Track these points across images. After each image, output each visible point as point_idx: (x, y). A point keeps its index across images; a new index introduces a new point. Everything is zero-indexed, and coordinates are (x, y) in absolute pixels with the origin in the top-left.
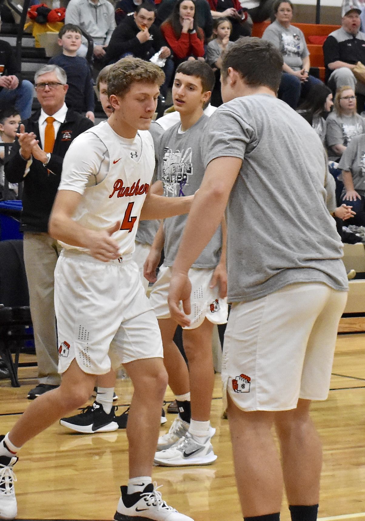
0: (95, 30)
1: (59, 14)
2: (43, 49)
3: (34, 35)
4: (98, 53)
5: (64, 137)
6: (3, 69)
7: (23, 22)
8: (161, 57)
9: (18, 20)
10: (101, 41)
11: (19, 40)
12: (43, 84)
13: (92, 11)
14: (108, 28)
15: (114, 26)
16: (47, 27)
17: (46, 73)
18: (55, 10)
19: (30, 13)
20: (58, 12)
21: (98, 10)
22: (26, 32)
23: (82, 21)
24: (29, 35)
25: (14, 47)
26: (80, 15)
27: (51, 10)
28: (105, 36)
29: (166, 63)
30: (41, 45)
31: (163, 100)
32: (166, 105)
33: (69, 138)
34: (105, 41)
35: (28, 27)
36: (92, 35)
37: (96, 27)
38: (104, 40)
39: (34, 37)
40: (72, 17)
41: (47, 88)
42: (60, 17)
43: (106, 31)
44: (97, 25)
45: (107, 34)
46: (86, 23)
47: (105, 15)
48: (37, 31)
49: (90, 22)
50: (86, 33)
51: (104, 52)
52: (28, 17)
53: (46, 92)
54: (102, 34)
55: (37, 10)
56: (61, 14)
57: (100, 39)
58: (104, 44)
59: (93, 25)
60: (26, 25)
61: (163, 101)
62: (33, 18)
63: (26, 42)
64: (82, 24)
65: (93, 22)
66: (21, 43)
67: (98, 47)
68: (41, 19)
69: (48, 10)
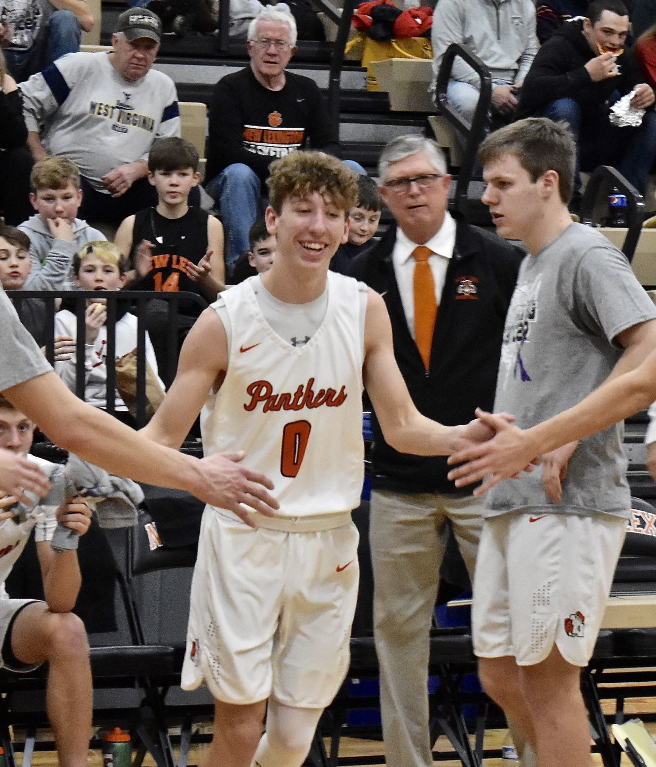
0: (493, 54)
1: (419, 21)
2: (385, 95)
3: (364, 65)
4: (501, 101)
5: (460, 291)
6: (301, 137)
7: (343, 37)
8: (634, 105)
9: (333, 32)
10: (508, 78)
11: (335, 75)
12: (405, 181)
13: (489, 14)
14: (523, 49)
15: (534, 45)
16: (394, 48)
17: (409, 156)
18: (410, 12)
19: (357, 19)
20: (415, 17)
21: (501, 12)
22: (349, 58)
23: (467, 36)
24: (356, 65)
25: (324, 91)
26: (463, 21)
27: (401, 12)
28: (516, 66)
29: (644, 119)
30: (379, 86)
31: (640, 200)
32: (646, 211)
33: (472, 294)
34: (514, 77)
35: (353, 49)
36: (489, 63)
37: (496, 48)
38: (512, 74)
39: (365, 70)
40: (446, 25)
41: (415, 188)
42: (420, 26)
43: (518, 55)
44: (499, 43)
45: (519, 61)
46: (477, 39)
47: (517, 21)
48: (371, 56)
49: (485, 36)
50: (477, 61)
51: (514, 100)
52: (353, 27)
53: (412, 197)
54: (508, 62)
55: (372, 12)
56: (423, 21)
57: (504, 73)
58: (513, 82)
59: (491, 44)
60: (349, 45)
61: (640, 204)
62: (363, 29)
63: (349, 79)
64: (468, 41)
65: (492, 36)
66: (338, 83)
67: (502, 90)
68: (381, 32)
69: (396, 13)
